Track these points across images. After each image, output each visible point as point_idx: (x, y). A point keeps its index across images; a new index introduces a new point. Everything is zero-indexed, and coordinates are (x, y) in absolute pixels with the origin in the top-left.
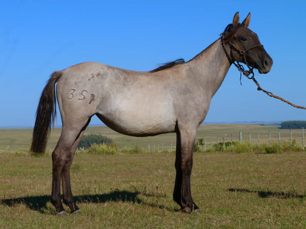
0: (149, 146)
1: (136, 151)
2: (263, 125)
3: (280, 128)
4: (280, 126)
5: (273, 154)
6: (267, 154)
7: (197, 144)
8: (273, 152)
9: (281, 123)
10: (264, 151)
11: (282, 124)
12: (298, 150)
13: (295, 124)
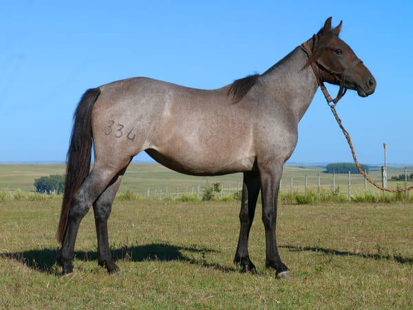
0: (148, 191)
2: (303, 168)
3: (325, 172)
4: (326, 170)
5: (305, 206)
6: (297, 206)
7: (212, 191)
8: (306, 203)
9: (325, 165)
10: (295, 202)
11: (327, 168)
12: (342, 201)
13: (345, 168)
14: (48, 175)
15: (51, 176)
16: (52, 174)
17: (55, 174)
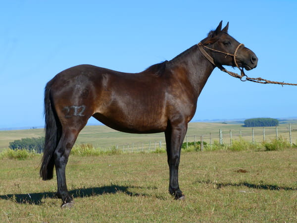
1: (114, 153)
2: (226, 124)
3: (243, 126)
4: (244, 125)
8: (274, 149)
9: (244, 120)
10: (264, 148)
11: (245, 122)
13: (259, 122)
14: (20, 139)
15: (23, 140)
16: (23, 138)
17: (25, 138)
